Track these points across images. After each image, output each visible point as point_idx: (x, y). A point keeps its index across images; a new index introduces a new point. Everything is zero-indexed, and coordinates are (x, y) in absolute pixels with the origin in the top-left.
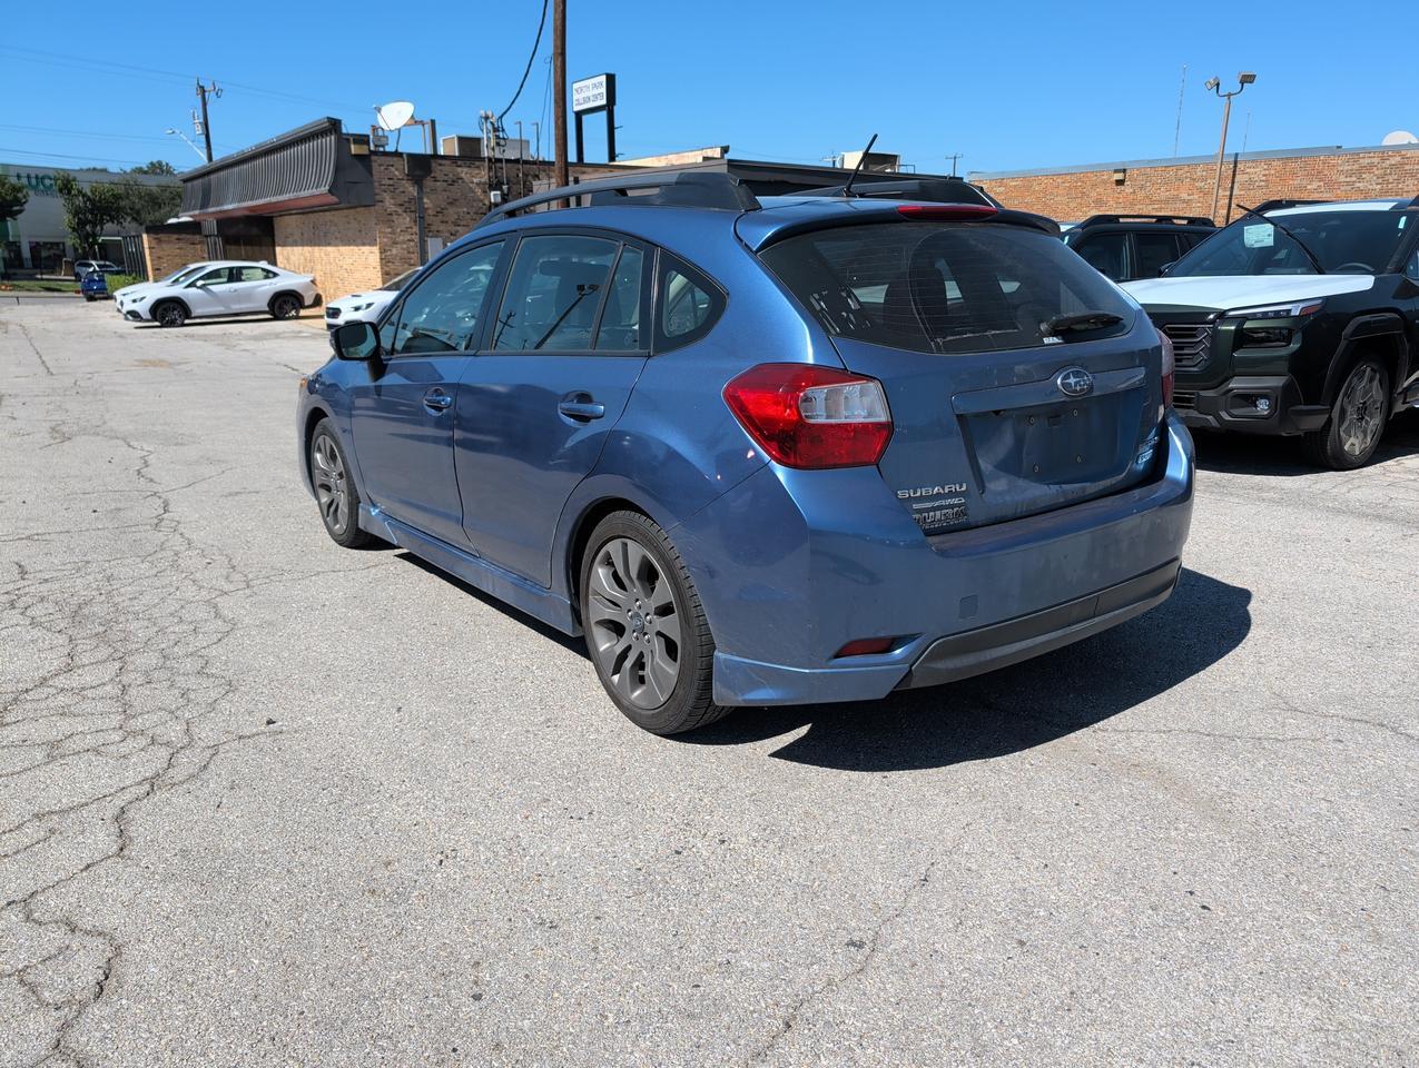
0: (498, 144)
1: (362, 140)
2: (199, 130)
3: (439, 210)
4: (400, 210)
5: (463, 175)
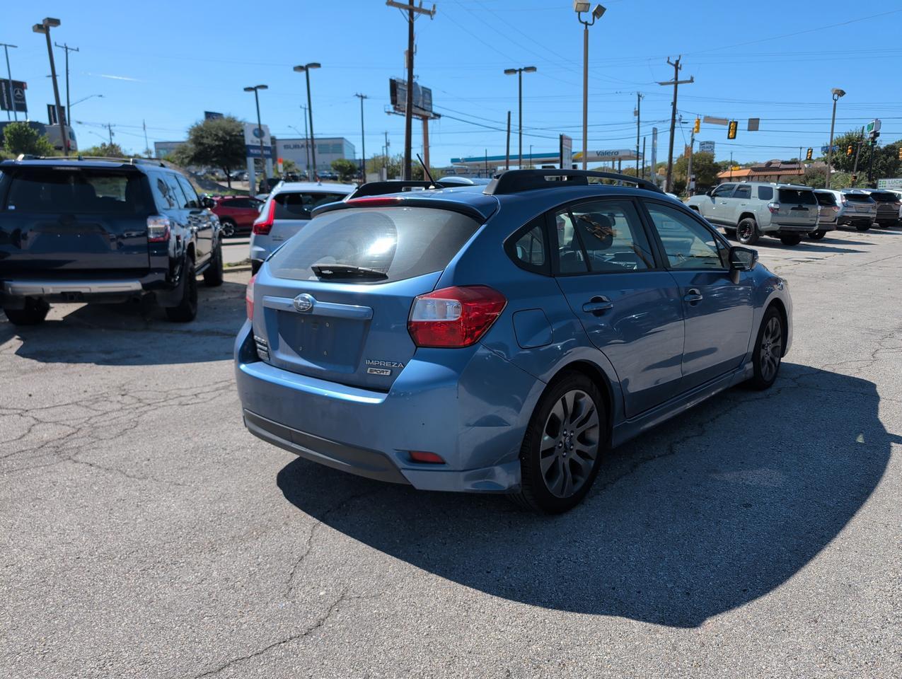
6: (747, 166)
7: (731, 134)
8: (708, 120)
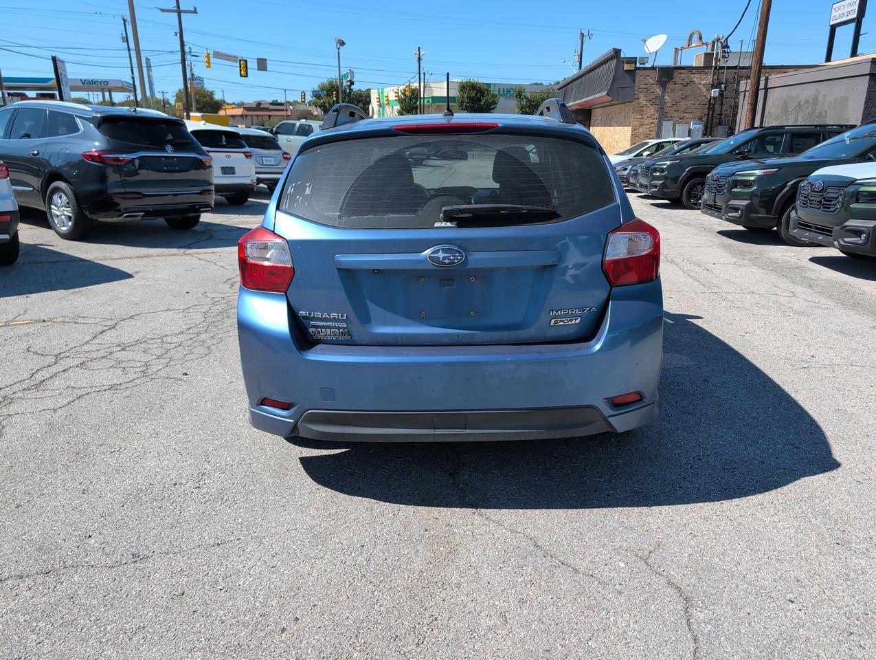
0: (724, 57)
1: (632, 61)
2: (577, 59)
3: (674, 103)
4: (649, 104)
5: (695, 79)
6: (240, 105)
7: (242, 72)
8: (218, 55)
